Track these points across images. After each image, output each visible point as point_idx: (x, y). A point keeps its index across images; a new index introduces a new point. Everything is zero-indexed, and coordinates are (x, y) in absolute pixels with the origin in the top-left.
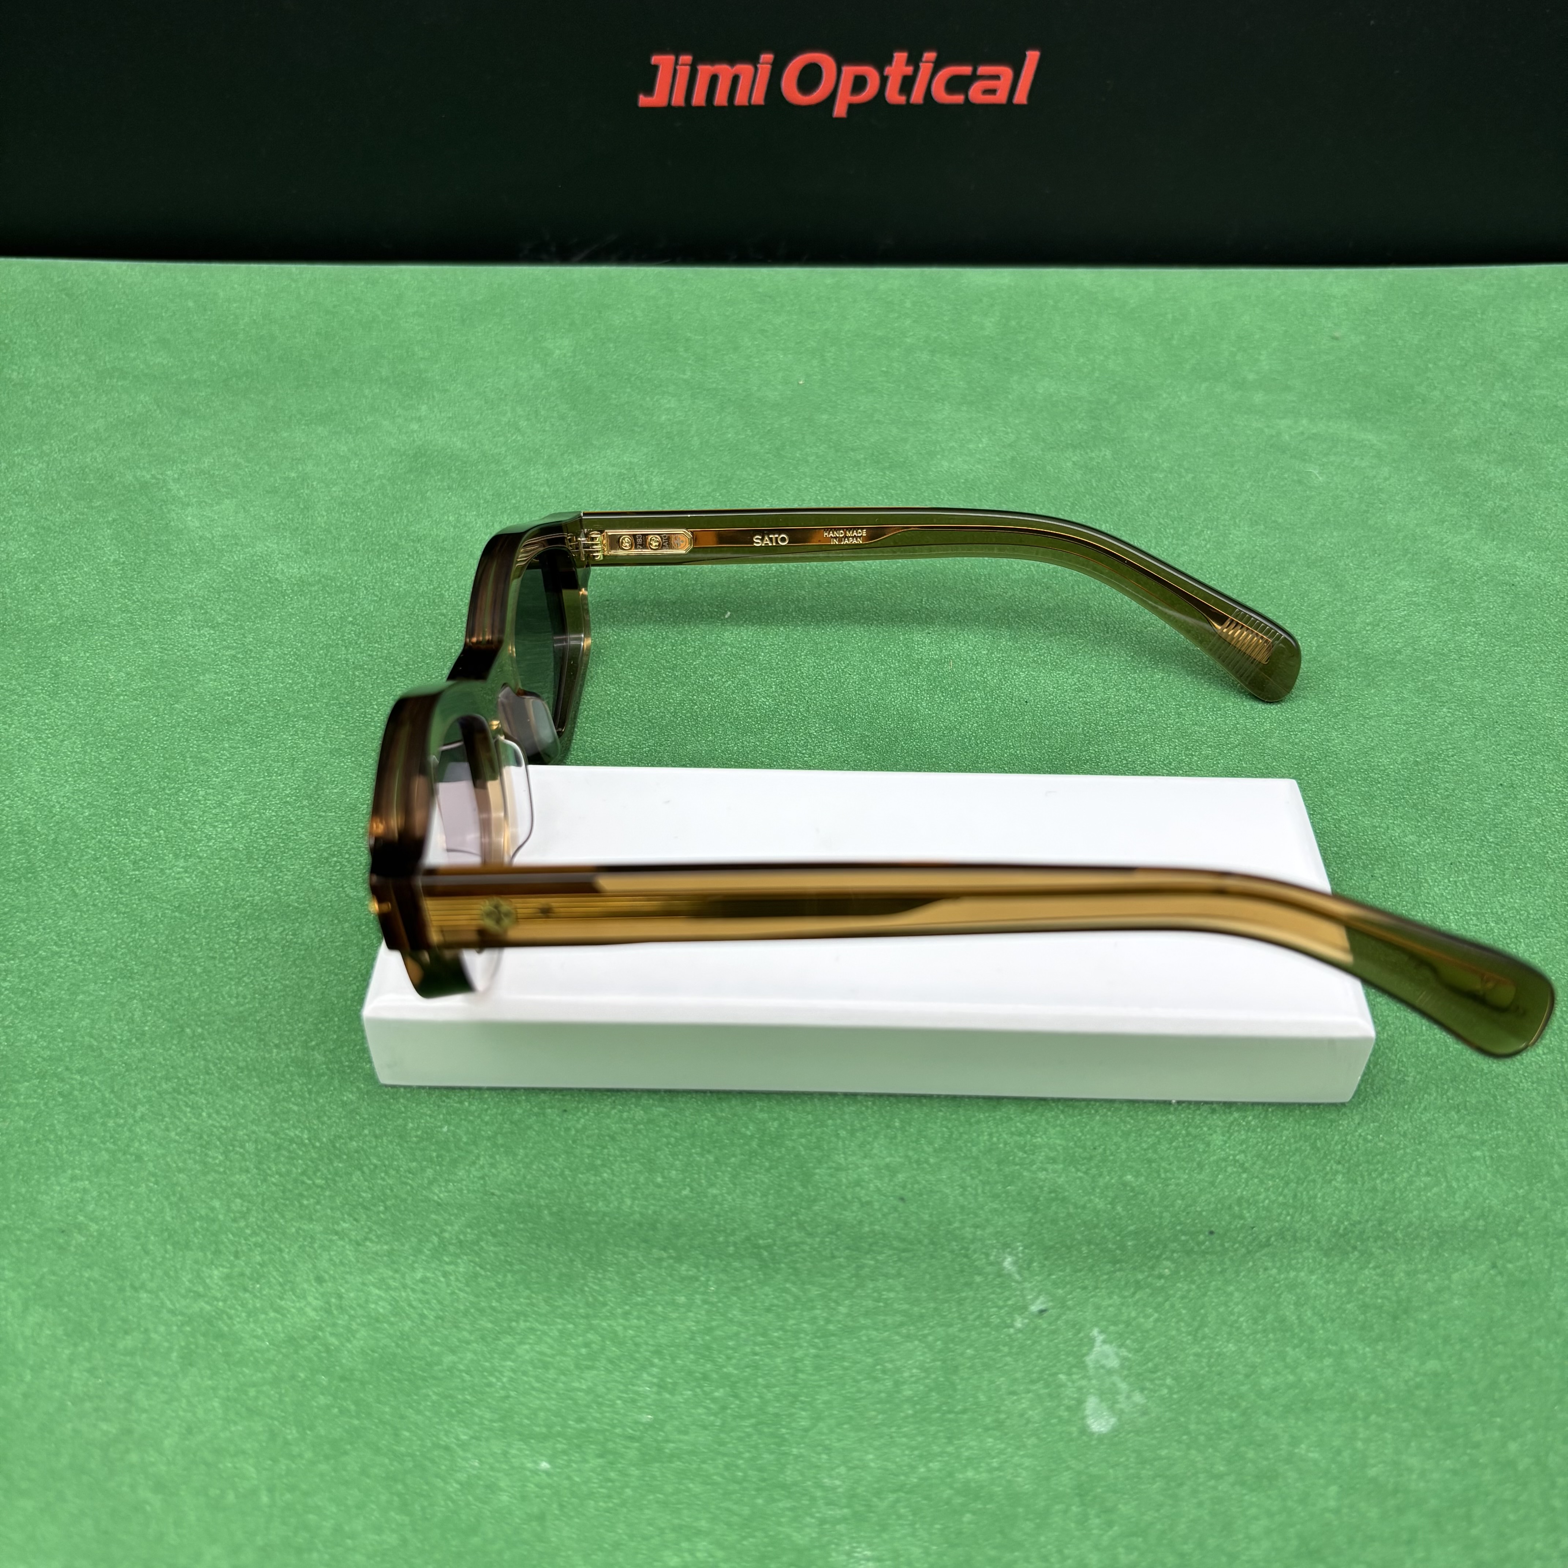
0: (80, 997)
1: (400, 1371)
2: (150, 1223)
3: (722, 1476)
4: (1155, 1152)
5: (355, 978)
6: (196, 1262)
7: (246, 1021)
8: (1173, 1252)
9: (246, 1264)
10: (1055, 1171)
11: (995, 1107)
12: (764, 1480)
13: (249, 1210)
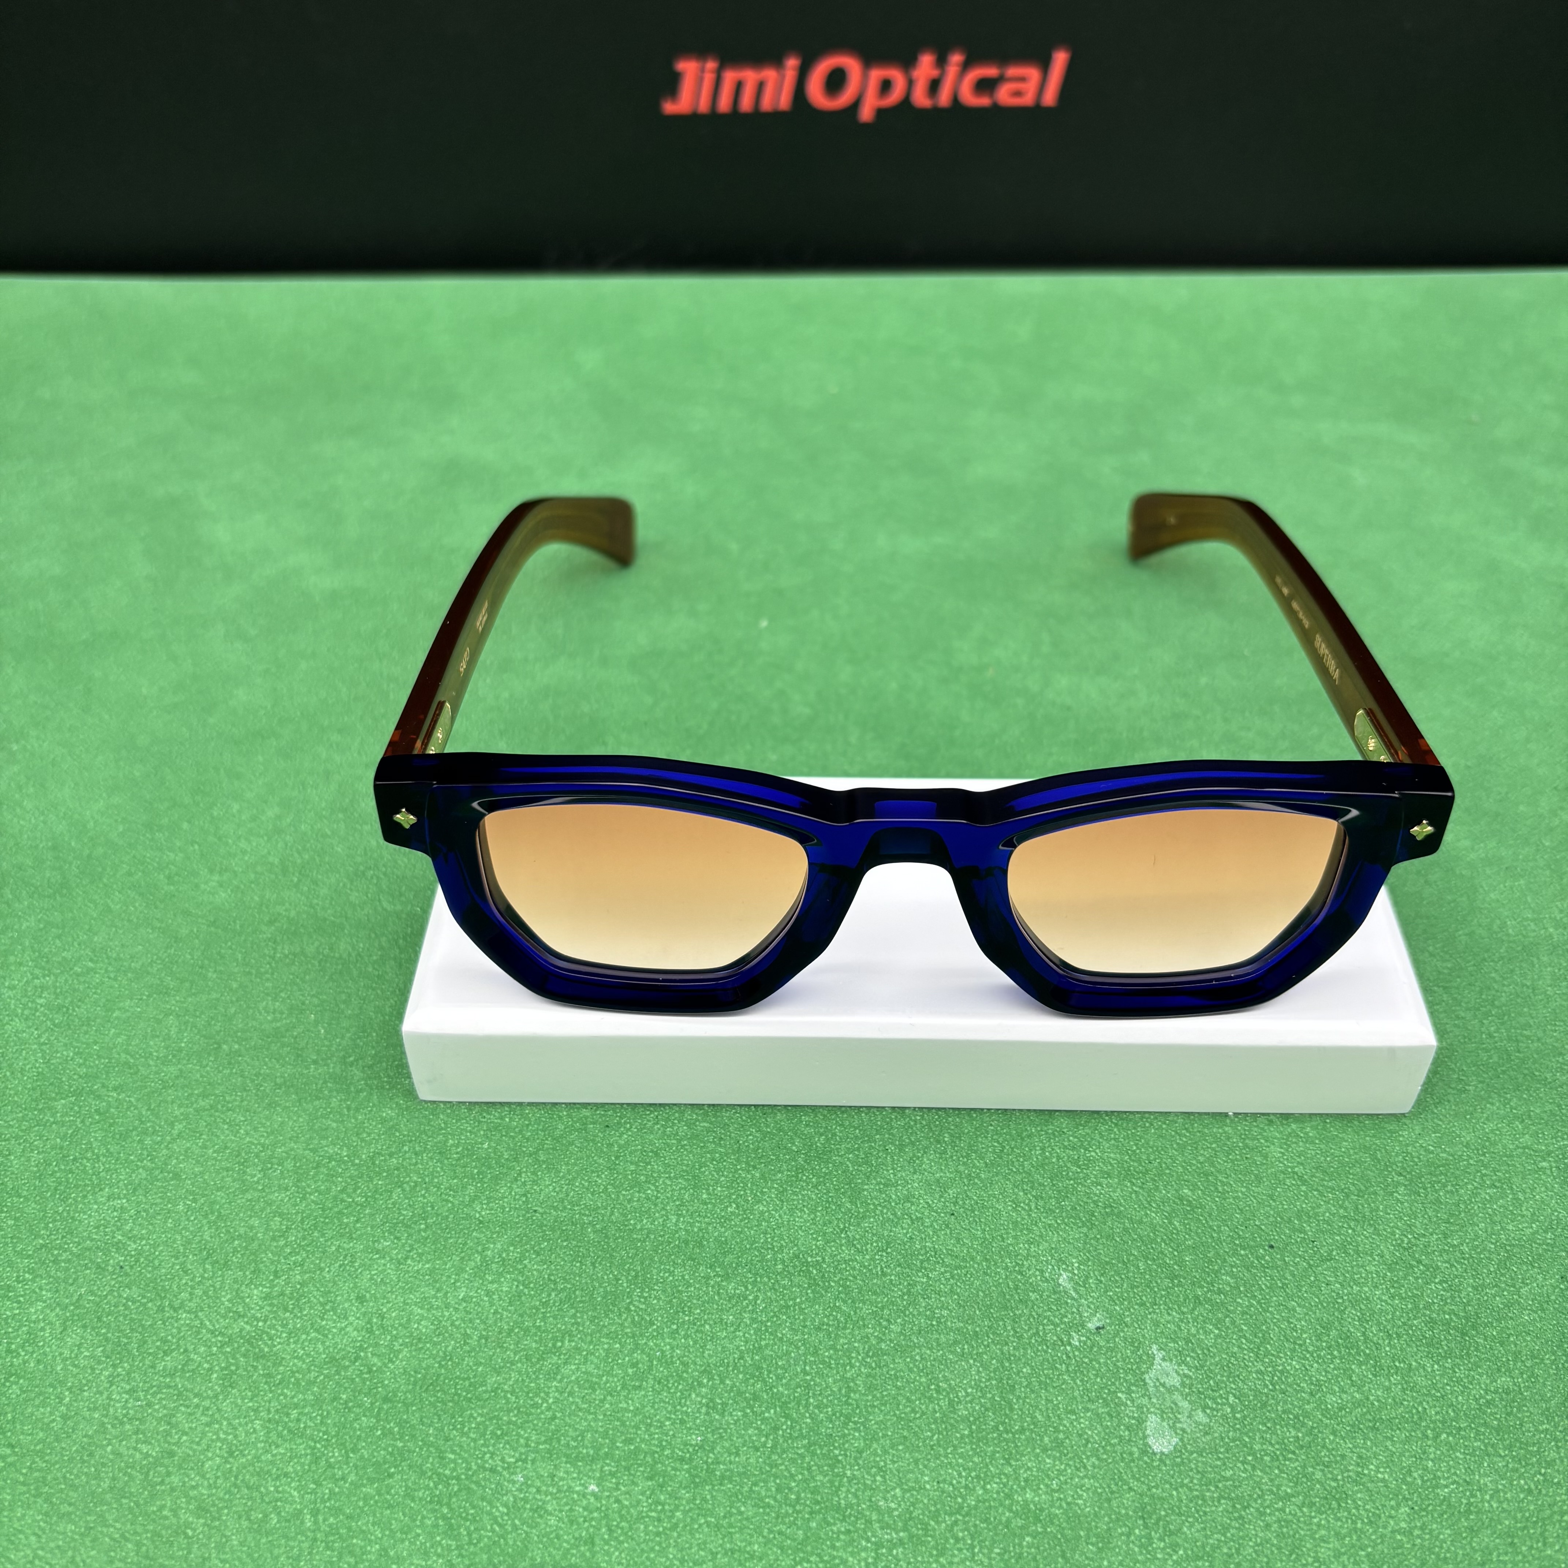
0: (116, 1014)
1: (445, 1393)
2: (189, 1242)
3: (775, 1500)
4: (1212, 1164)
5: (393, 992)
6: (236, 1281)
7: (284, 1037)
8: (1232, 1266)
9: (286, 1284)
10: (1109, 1185)
11: (1047, 1121)
12: (817, 1503)
13: (288, 1228)
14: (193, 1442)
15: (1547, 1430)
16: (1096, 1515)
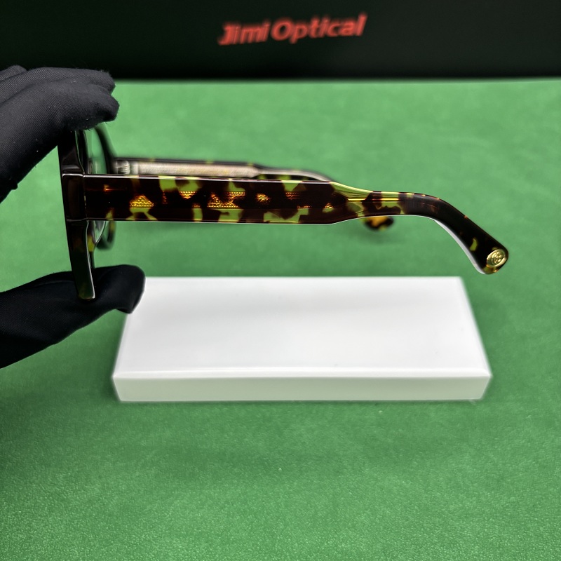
3: (252, 549)
12: (267, 550)
14: (38, 533)
15: (527, 517)
16: (368, 552)
